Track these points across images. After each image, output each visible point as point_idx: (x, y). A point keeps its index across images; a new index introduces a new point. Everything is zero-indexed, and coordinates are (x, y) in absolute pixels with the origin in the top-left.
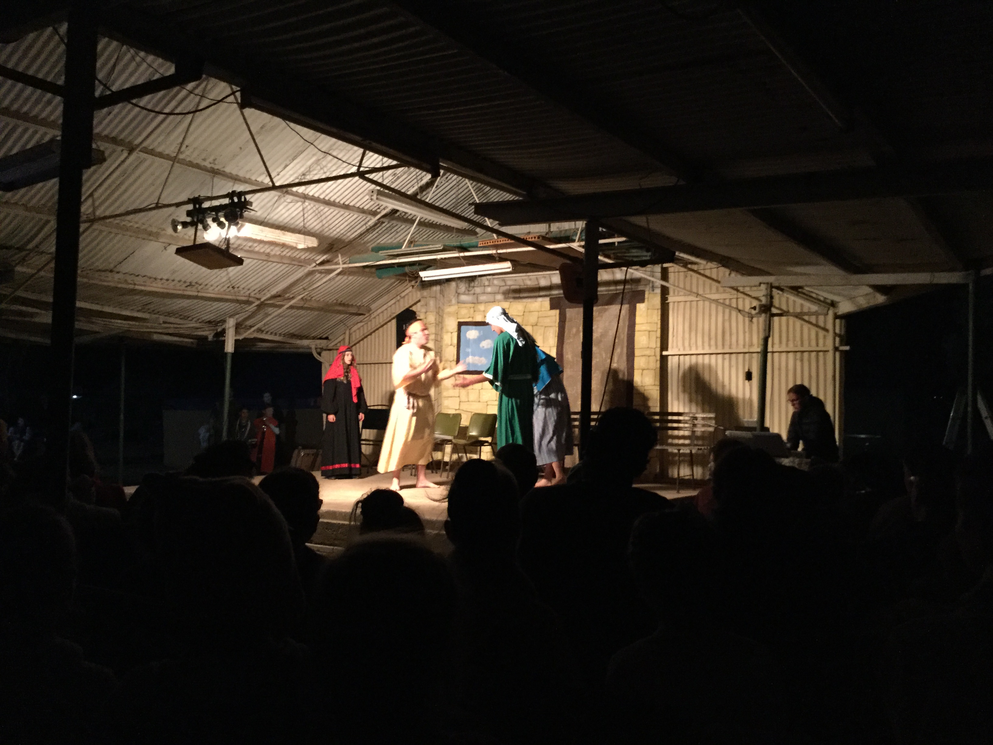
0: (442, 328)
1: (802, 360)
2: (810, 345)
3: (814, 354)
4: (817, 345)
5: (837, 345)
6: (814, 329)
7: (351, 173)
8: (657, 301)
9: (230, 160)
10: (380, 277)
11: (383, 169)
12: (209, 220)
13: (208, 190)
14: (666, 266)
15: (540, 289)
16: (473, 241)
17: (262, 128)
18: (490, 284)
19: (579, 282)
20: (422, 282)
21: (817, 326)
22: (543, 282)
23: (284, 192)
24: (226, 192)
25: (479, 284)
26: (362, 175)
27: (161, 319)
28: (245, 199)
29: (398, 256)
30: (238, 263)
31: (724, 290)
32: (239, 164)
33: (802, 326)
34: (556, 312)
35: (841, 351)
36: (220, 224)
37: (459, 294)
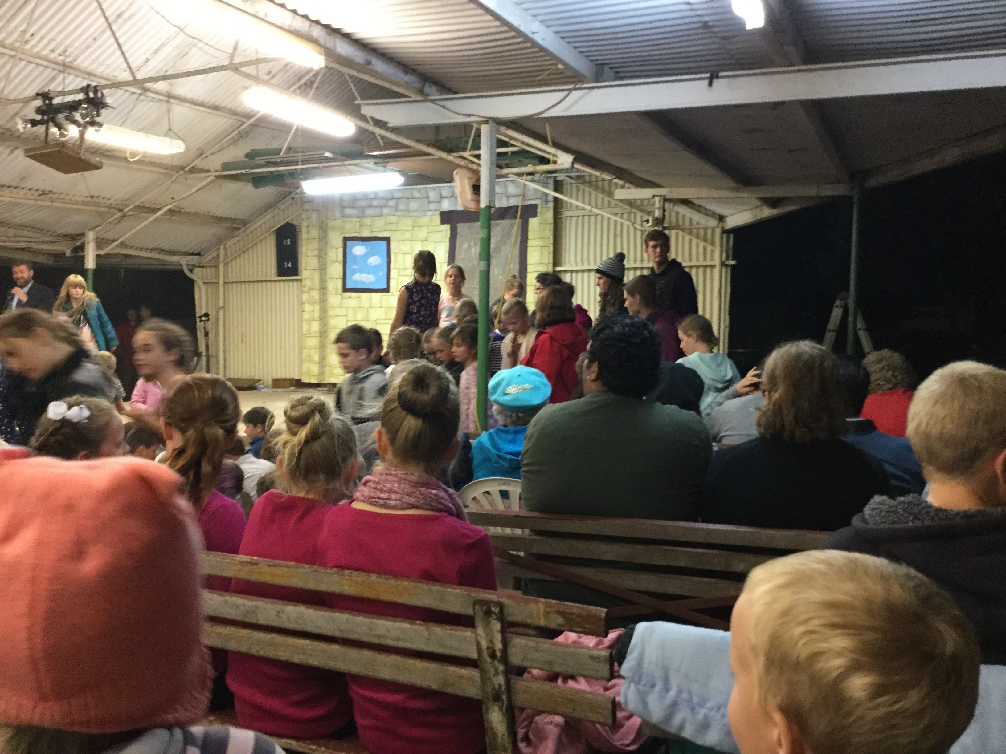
0: (326, 244)
3: (702, 270)
4: (705, 259)
5: (723, 259)
6: (702, 244)
7: (223, 66)
8: (550, 215)
9: (83, 52)
10: (256, 187)
11: (258, 62)
12: (61, 117)
13: (59, 85)
14: (559, 179)
15: (429, 202)
16: (358, 148)
17: (119, 16)
18: (376, 197)
19: (476, 189)
20: (303, 193)
21: (705, 240)
22: (433, 195)
23: (146, 90)
24: (80, 87)
25: (365, 197)
26: (235, 68)
27: (11, 232)
28: (102, 95)
29: (276, 164)
30: (97, 167)
31: (616, 205)
32: (94, 57)
33: (690, 241)
34: (447, 227)
35: (727, 266)
36: (75, 122)
37: (343, 207)
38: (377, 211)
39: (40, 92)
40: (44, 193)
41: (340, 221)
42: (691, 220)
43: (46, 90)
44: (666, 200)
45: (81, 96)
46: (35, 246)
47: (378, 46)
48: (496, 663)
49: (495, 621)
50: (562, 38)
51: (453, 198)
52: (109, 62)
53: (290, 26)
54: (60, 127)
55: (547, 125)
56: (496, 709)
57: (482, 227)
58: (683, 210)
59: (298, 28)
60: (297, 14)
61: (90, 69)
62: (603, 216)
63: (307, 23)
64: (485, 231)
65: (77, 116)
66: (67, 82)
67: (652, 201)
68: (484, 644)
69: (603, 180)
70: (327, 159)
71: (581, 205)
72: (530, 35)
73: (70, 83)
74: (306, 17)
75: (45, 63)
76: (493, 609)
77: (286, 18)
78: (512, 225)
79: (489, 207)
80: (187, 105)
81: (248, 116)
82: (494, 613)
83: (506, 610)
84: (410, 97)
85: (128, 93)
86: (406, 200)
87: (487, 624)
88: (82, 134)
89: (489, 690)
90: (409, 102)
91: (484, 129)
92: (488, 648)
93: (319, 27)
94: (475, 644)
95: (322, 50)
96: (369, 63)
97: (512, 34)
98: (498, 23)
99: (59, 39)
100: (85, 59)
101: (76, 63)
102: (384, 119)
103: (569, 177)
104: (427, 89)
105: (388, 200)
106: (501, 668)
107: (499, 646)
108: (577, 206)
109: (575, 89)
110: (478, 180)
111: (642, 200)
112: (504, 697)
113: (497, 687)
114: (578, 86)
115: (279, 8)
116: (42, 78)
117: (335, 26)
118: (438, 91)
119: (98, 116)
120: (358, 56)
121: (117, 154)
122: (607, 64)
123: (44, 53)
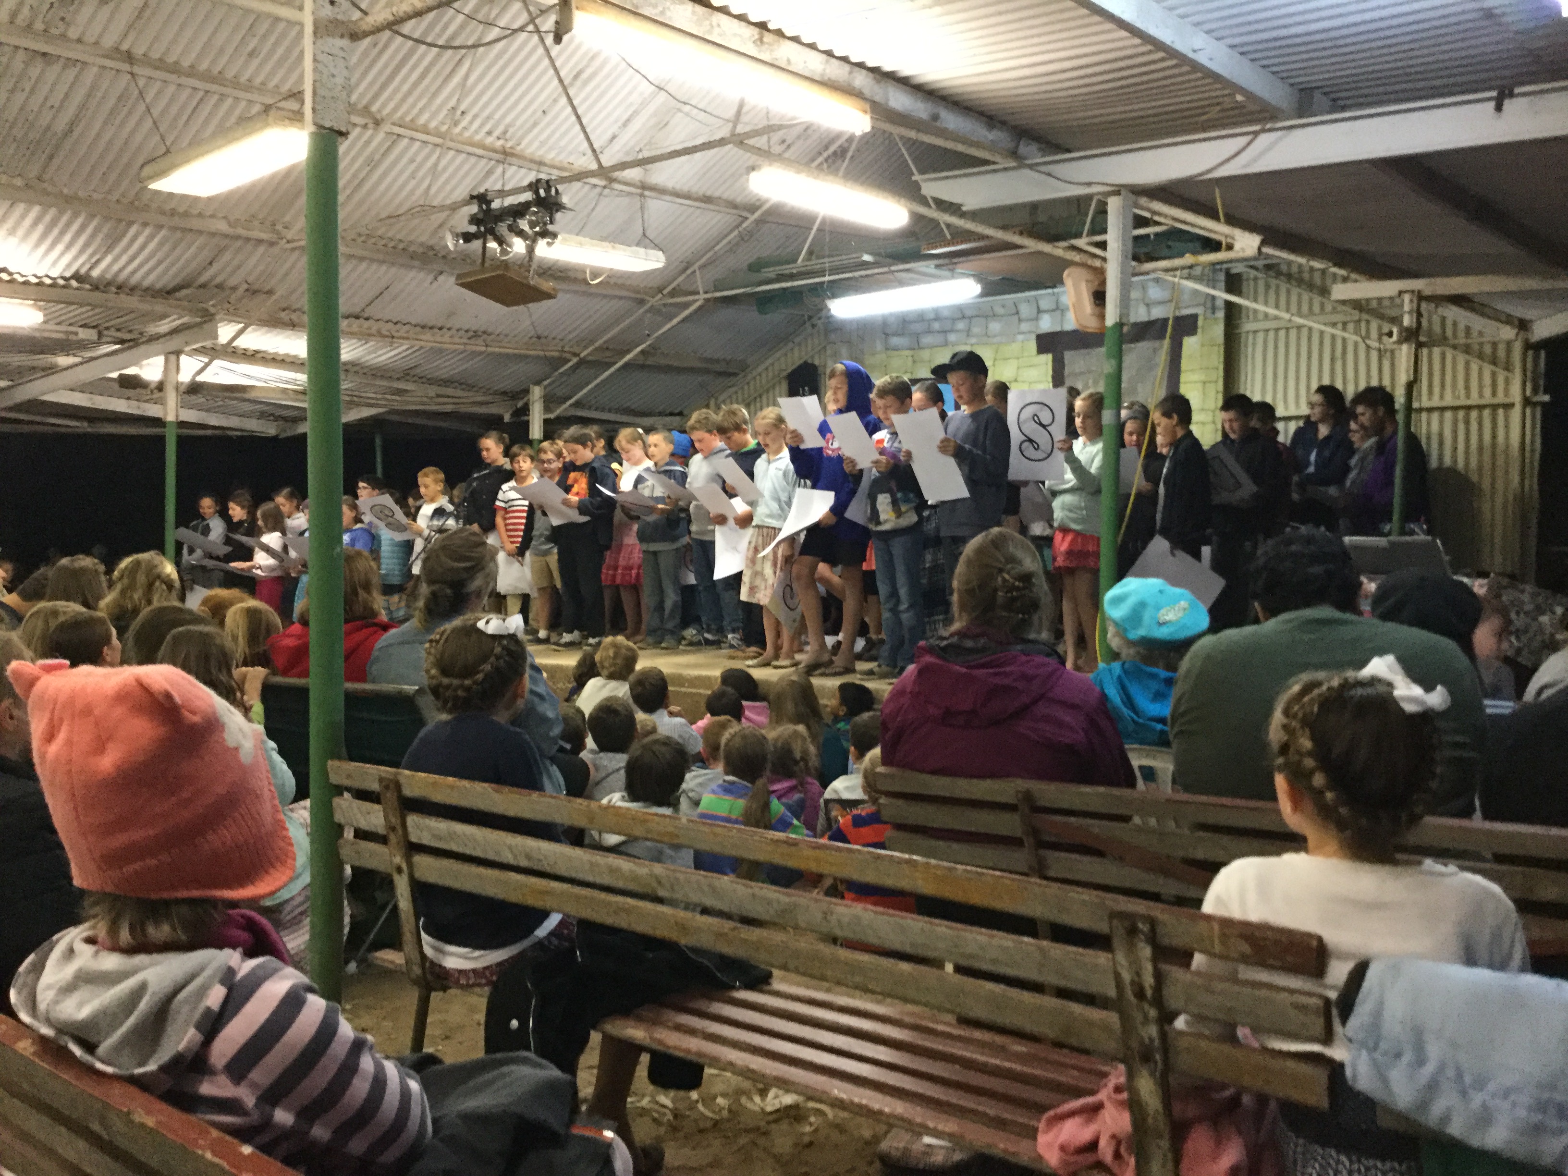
1: (1467, 422)
2: (1481, 395)
3: (1486, 412)
4: (1494, 394)
5: (1528, 393)
6: (1488, 369)
7: (723, 139)
8: (1219, 330)
9: (530, 130)
10: (762, 312)
11: (770, 129)
12: (502, 228)
13: (495, 182)
14: (1234, 271)
15: (1020, 320)
16: (912, 244)
17: (576, 77)
18: (937, 315)
19: (1099, 297)
20: (829, 317)
21: (1494, 362)
22: (1026, 310)
23: (612, 180)
24: (526, 183)
25: (920, 317)
26: (739, 140)
27: (432, 391)
28: (557, 191)
29: (792, 277)
30: (549, 296)
31: (1334, 308)
32: (542, 137)
33: (1467, 363)
34: (1048, 358)
35: (1535, 404)
36: (521, 233)
37: (887, 335)
38: (939, 339)
39: (475, 193)
40: (476, 335)
41: (884, 356)
42: (1468, 329)
43: (482, 190)
44: (1421, 297)
45: (528, 196)
46: (463, 409)
47: (950, 92)
48: (1146, 1006)
49: (1142, 945)
50: (1242, 54)
51: (1058, 313)
52: (562, 143)
53: (822, 75)
54: (501, 241)
55: (1217, 191)
56: (1145, 1073)
57: (1109, 356)
58: (1452, 312)
59: (833, 77)
60: (833, 56)
61: (539, 154)
62: (1310, 329)
63: (847, 67)
64: (1113, 362)
65: (524, 225)
66: (507, 175)
67: (1398, 301)
68: (1126, 976)
69: (1312, 269)
70: (865, 265)
71: (1272, 311)
72: (1191, 55)
73: (513, 176)
74: (845, 59)
75: (480, 152)
76: (1140, 925)
77: (815, 64)
78: (1155, 351)
79: (1120, 325)
80: (668, 198)
81: (752, 208)
82: (1142, 931)
83: (1160, 930)
84: (994, 163)
85: (587, 187)
86: (983, 320)
87: (1131, 947)
88: (531, 250)
89: (1135, 1045)
90: (995, 171)
91: (1114, 204)
92: (1133, 982)
93: (864, 72)
94: (1111, 976)
95: (867, 107)
96: (935, 117)
97: (1161, 54)
98: (1137, 41)
99: (497, 116)
100: (531, 142)
101: (519, 148)
102: (956, 200)
103: (1252, 267)
104: (1023, 149)
105: (954, 320)
106: (1153, 1013)
107: (1148, 980)
108: (1266, 315)
109: (1264, 131)
110: (1103, 283)
111: (1380, 300)
112: (1158, 1057)
113: (1147, 1041)
114: (1268, 126)
115: (807, 50)
116: (474, 173)
117: (887, 68)
118: (1040, 149)
119: (551, 223)
120: (920, 109)
121: (572, 274)
122: (1318, 88)
123: (478, 138)
